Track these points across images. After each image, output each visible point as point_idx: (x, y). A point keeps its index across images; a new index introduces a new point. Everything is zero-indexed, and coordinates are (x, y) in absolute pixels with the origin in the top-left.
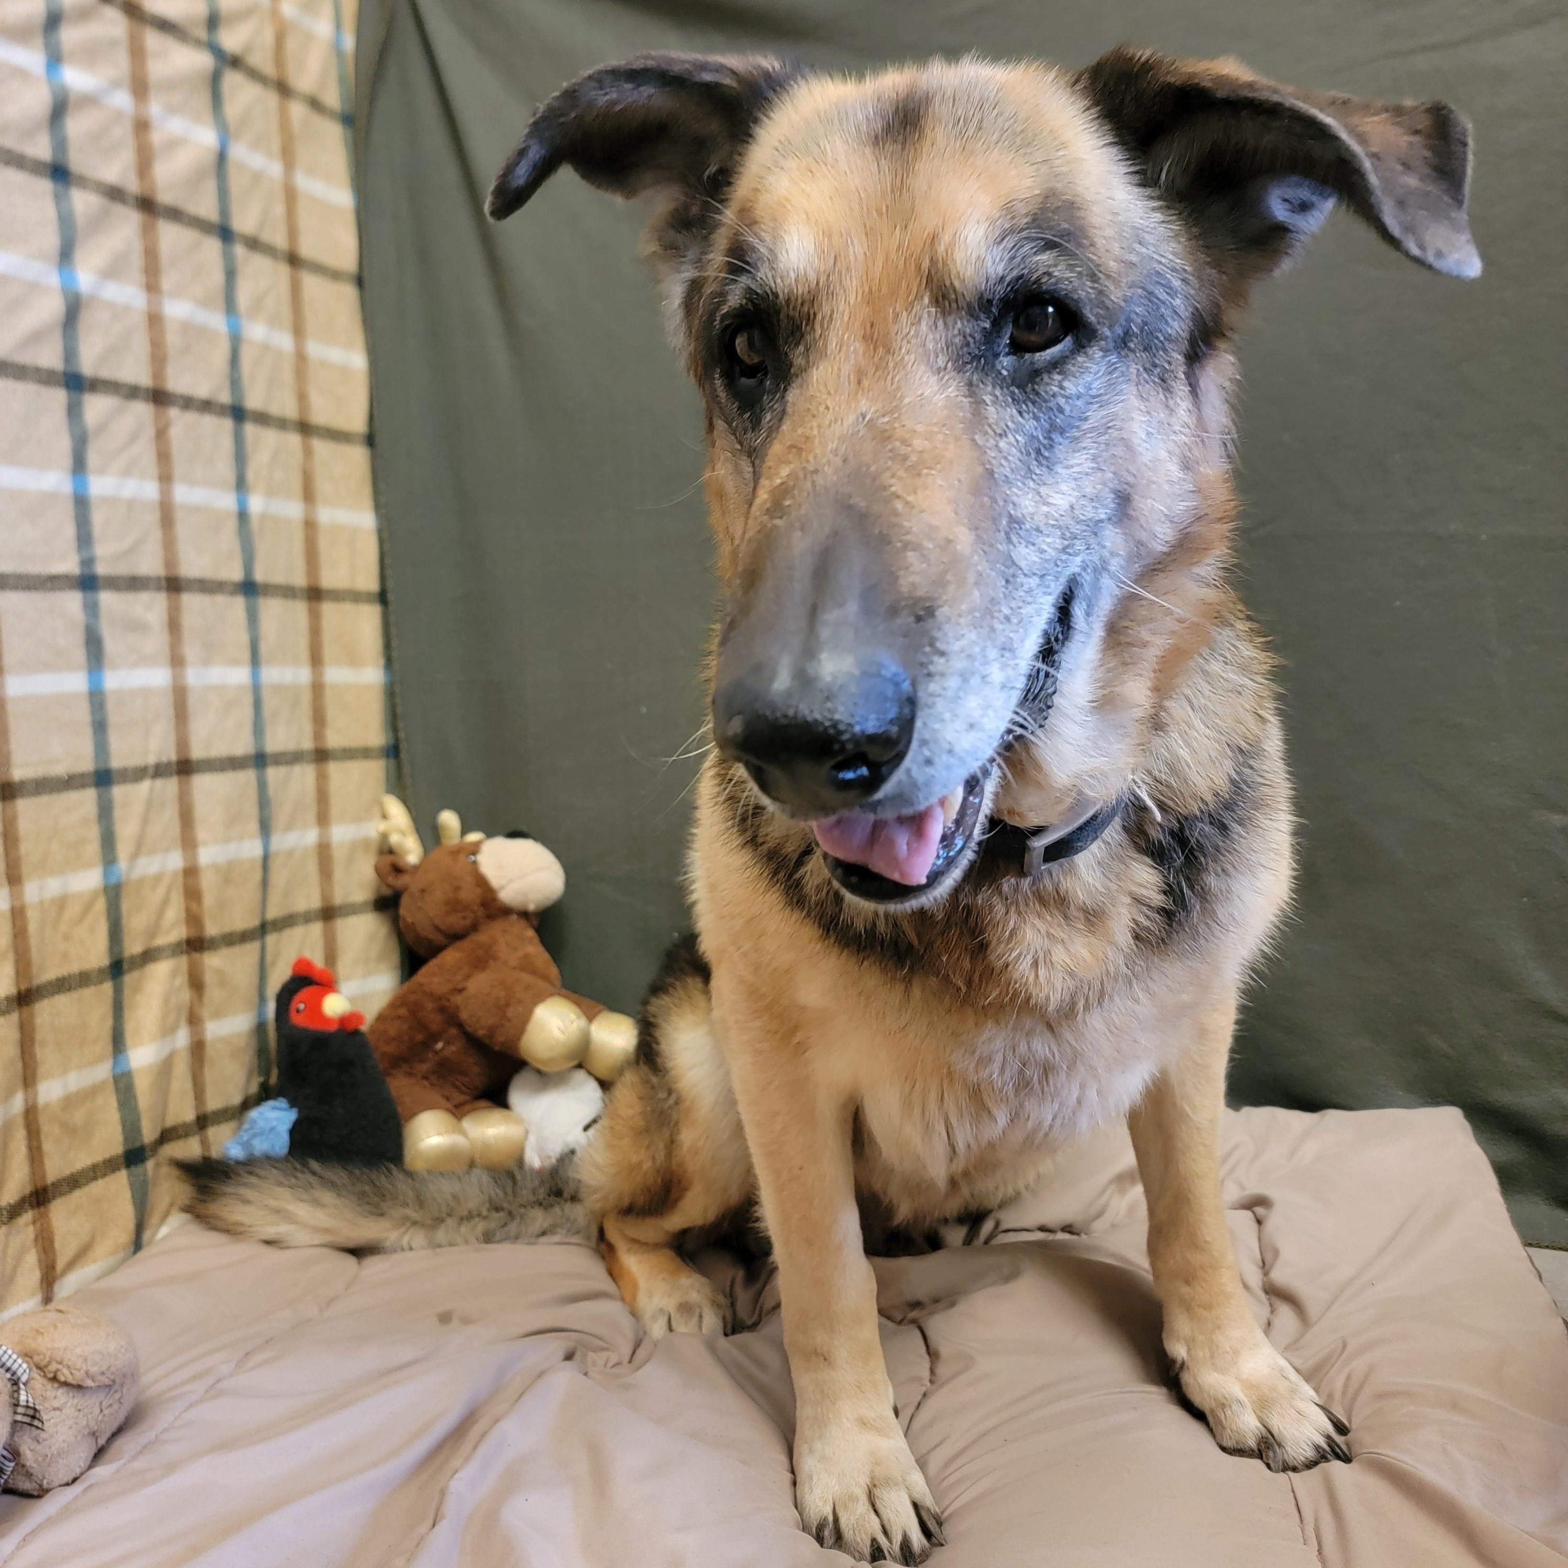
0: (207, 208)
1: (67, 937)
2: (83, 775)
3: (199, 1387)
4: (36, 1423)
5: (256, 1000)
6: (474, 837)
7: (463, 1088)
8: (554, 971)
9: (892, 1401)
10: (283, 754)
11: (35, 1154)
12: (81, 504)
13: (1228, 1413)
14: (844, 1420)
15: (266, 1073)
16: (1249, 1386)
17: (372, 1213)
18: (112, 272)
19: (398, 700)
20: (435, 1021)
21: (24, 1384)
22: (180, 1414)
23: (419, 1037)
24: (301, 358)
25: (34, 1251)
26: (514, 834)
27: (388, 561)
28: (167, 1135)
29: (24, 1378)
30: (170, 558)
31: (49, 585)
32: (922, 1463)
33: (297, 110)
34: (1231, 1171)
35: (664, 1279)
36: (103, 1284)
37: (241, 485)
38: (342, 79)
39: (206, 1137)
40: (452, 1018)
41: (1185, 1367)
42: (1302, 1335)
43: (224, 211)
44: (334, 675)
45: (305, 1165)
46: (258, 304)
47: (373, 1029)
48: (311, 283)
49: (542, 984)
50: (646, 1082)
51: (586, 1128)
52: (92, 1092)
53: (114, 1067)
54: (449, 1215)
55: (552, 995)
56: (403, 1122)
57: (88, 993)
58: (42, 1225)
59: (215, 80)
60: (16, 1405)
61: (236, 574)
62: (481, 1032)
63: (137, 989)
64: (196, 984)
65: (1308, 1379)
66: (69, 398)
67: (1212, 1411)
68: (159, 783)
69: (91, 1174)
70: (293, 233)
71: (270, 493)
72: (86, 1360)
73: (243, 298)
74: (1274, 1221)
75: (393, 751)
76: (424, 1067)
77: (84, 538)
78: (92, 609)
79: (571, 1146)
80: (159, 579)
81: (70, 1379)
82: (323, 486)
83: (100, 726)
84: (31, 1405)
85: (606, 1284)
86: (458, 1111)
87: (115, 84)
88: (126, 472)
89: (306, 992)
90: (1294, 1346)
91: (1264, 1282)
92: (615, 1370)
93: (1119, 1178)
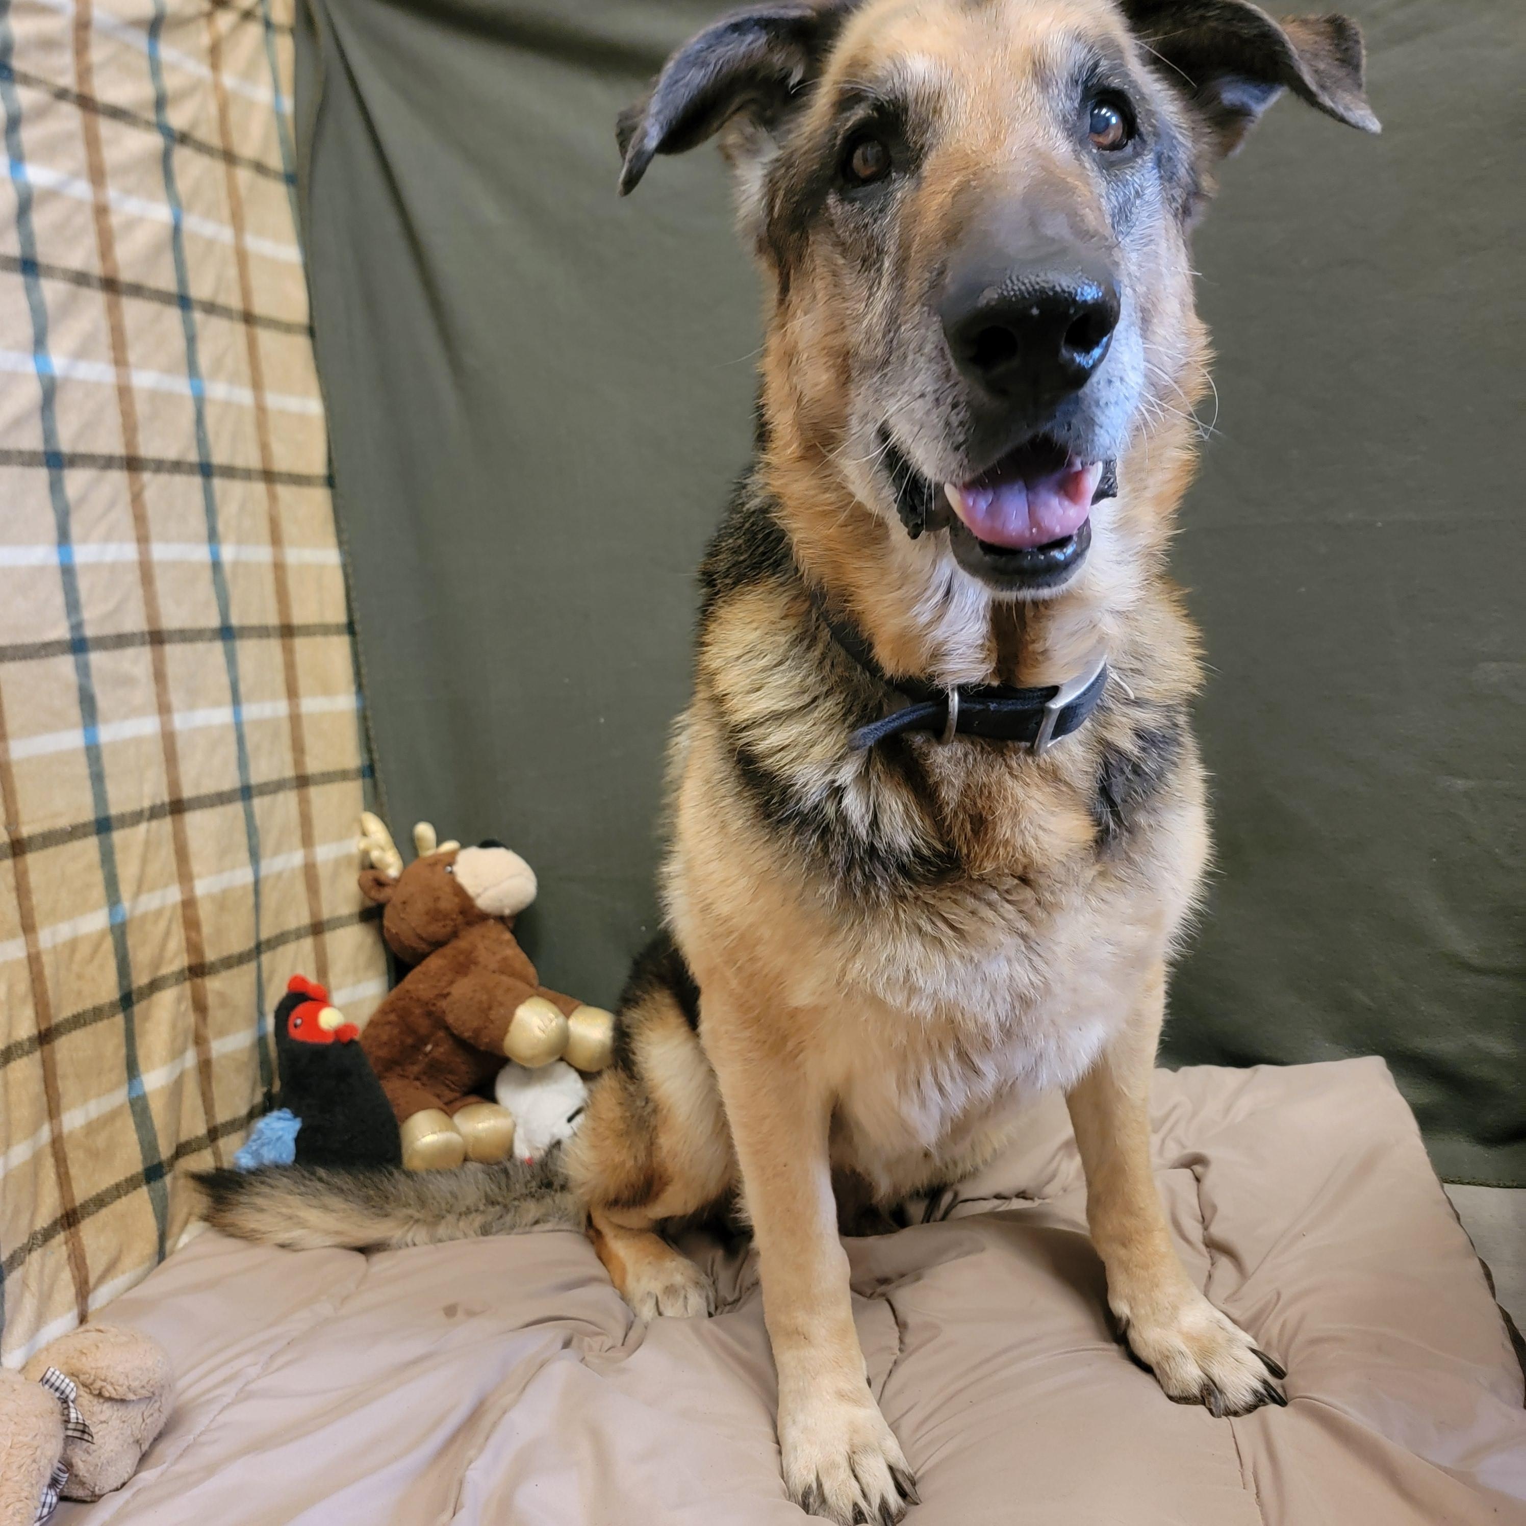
0: (166, 281)
1: (80, 977)
2: (84, 825)
3: (230, 1391)
4: (86, 1437)
5: (255, 1015)
6: (450, 846)
7: (453, 1086)
8: (531, 970)
9: (865, 1373)
10: (266, 784)
11: (64, 1180)
12: (68, 572)
13: (1173, 1364)
14: (824, 1393)
15: (269, 1082)
16: (1190, 1338)
17: (378, 1215)
18: (81, 353)
19: (370, 724)
20: (424, 1026)
21: (73, 1402)
22: (215, 1416)
23: (410, 1041)
24: (261, 409)
25: (68, 1269)
27: (353, 595)
28: (182, 1150)
29: (72, 1396)
30: (152, 613)
31: (43, 653)
32: (894, 1427)
33: (244, 175)
34: (1171, 1129)
35: (650, 1263)
36: (134, 1293)
37: (213, 536)
38: (283, 141)
39: (218, 1148)
40: (439, 1022)
42: (1240, 1286)
43: (182, 280)
44: (309, 705)
45: (313, 1173)
46: (218, 365)
47: (365, 1036)
48: (266, 338)
51: (570, 1120)
52: (112, 1117)
53: (129, 1093)
54: (449, 1212)
55: (531, 996)
56: (399, 1123)
57: (101, 1025)
58: (73, 1244)
59: (166, 158)
60: (67, 1421)
61: (214, 622)
62: (467, 1035)
63: (146, 1017)
64: (200, 1007)
65: (1246, 1329)
66: (50, 474)
67: (1158, 1363)
68: (154, 824)
69: (115, 1193)
70: (246, 293)
71: (240, 541)
72: (127, 1377)
73: (204, 359)
74: (1211, 1177)
75: (369, 771)
76: (416, 1069)
77: (73, 605)
78: (83, 670)
79: (557, 1137)
80: (143, 634)
81: (114, 1395)
82: (289, 529)
83: (97, 778)
84: (81, 1421)
85: (597, 1269)
86: (449, 1108)
87: (75, 175)
88: (107, 538)
89: (301, 1008)
90: (1232, 1298)
91: (1204, 1236)
92: (610, 1354)
93: (1066, 1145)
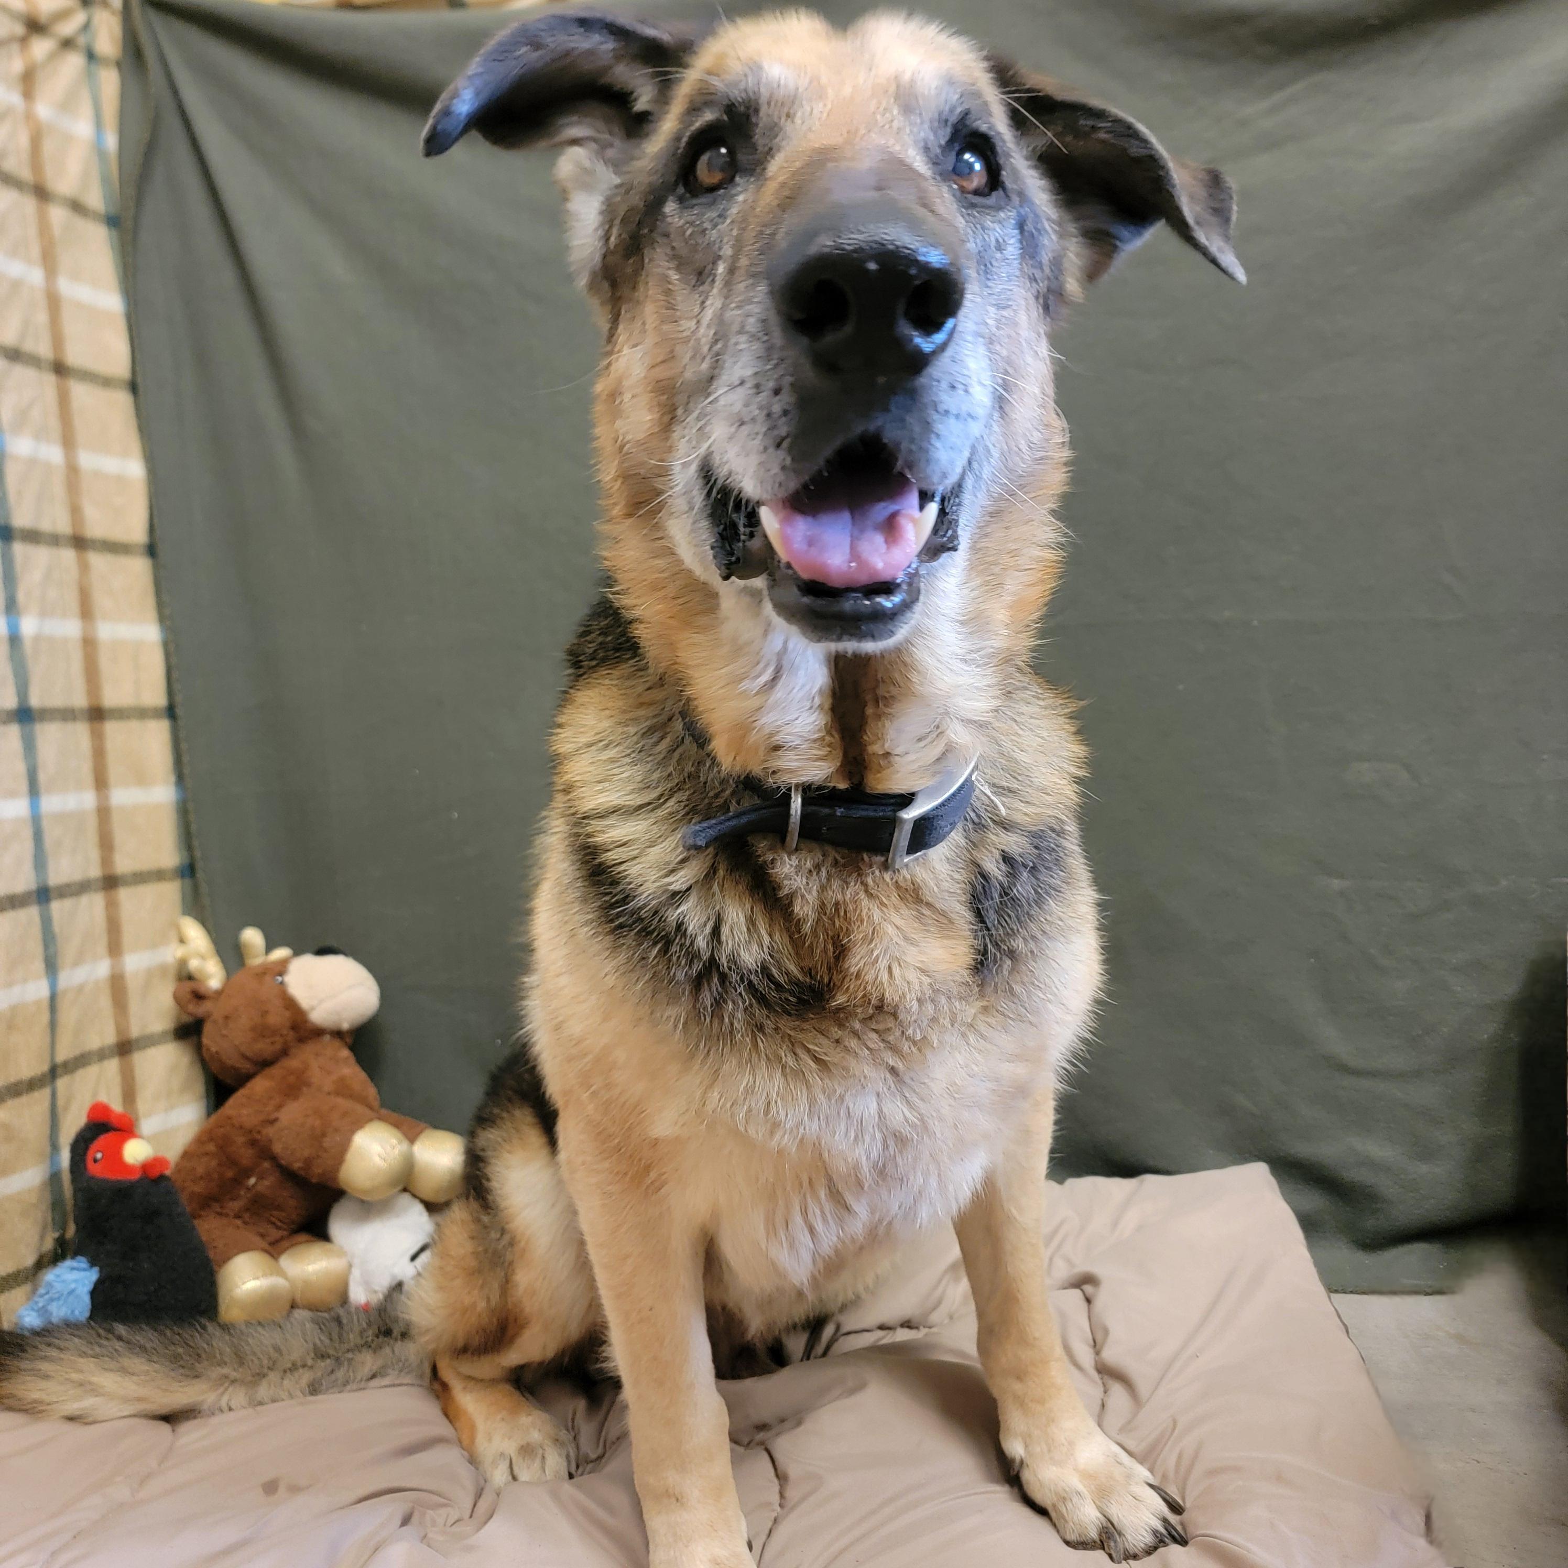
5: (48, 1149)
6: (280, 953)
7: (279, 1224)
8: (371, 1091)
10: (68, 885)
13: (1069, 1505)
15: (64, 1228)
16: (1087, 1476)
17: (187, 1376)
19: (192, 817)
20: (246, 1155)
23: (230, 1174)
24: (72, 470)
26: (322, 951)
27: (175, 675)
33: (58, 214)
34: (1059, 1247)
37: (11, 607)
38: (105, 180)
40: (264, 1152)
41: (1025, 1464)
42: (1135, 1415)
44: (121, 796)
45: (110, 1331)
46: (22, 418)
47: (179, 1168)
48: (80, 392)
49: (360, 1109)
50: (477, 1221)
51: (414, 1258)
55: (371, 1120)
56: (216, 1268)
61: (10, 702)
62: (297, 1165)
67: (1054, 1506)
70: (57, 340)
71: (44, 613)
73: (6, 412)
74: (1103, 1298)
75: (188, 871)
76: (236, 1205)
79: (399, 1278)
82: (101, 601)
85: (443, 1428)
86: (274, 1249)
89: (102, 1140)
90: (1127, 1427)
91: (1096, 1362)
92: (455, 1529)
93: (953, 1267)
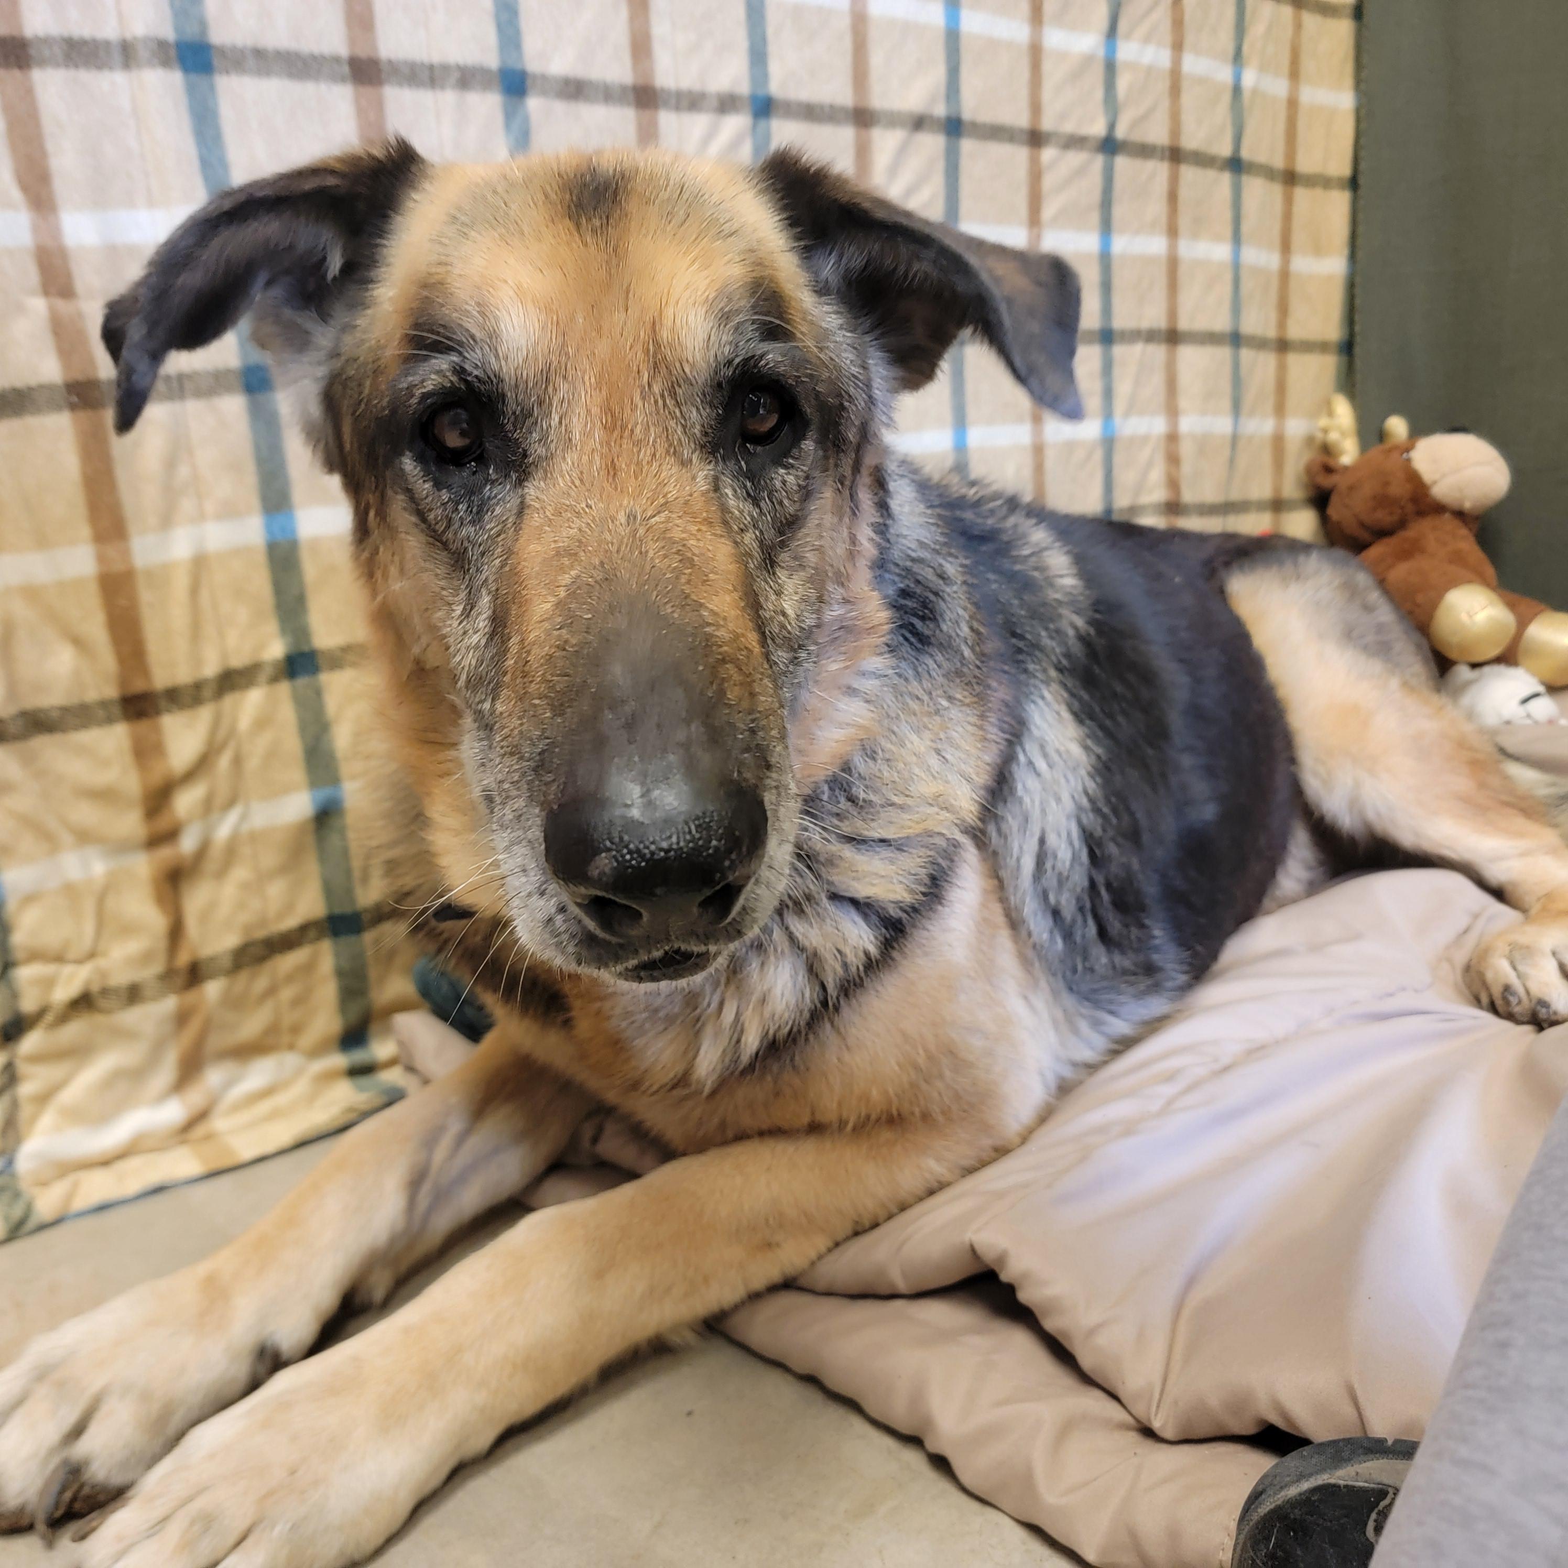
10: (1254, 338)
19: (1358, 291)
27: (1362, 141)
30: (1176, 128)
31: (1079, 146)
37: (1238, 58)
44: (1300, 264)
51: (1524, 702)
61: (1226, 149)
68: (1150, 347)
71: (1262, 68)
75: (1348, 348)
77: (1110, 102)
78: (1109, 173)
80: (1164, 148)
82: (1308, 65)
83: (1107, 286)
